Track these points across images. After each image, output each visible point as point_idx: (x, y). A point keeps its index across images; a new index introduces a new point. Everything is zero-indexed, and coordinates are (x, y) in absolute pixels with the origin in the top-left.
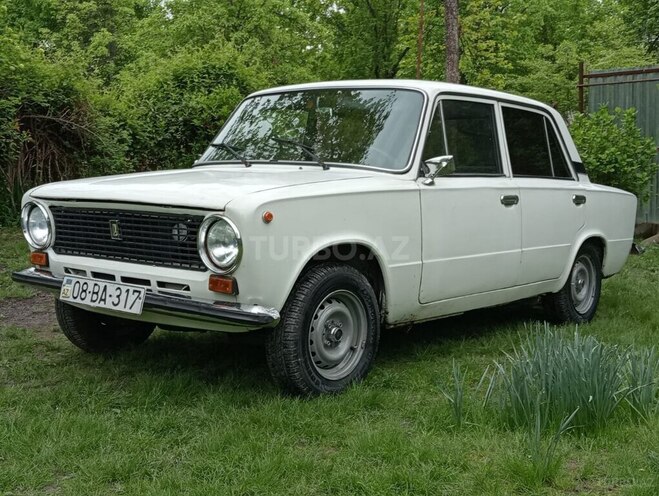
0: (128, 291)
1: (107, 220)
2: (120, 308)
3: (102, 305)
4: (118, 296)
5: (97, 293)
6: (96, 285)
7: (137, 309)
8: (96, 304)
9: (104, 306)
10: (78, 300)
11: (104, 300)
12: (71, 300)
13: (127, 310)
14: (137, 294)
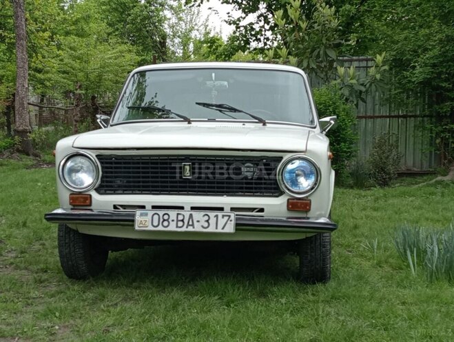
0: (217, 216)
1: (170, 164)
2: (212, 229)
3: (190, 229)
4: (207, 221)
5: (183, 221)
6: (178, 214)
7: (230, 228)
8: (184, 229)
9: (193, 230)
10: (160, 228)
11: (193, 225)
12: (151, 228)
13: (219, 230)
14: (226, 218)
